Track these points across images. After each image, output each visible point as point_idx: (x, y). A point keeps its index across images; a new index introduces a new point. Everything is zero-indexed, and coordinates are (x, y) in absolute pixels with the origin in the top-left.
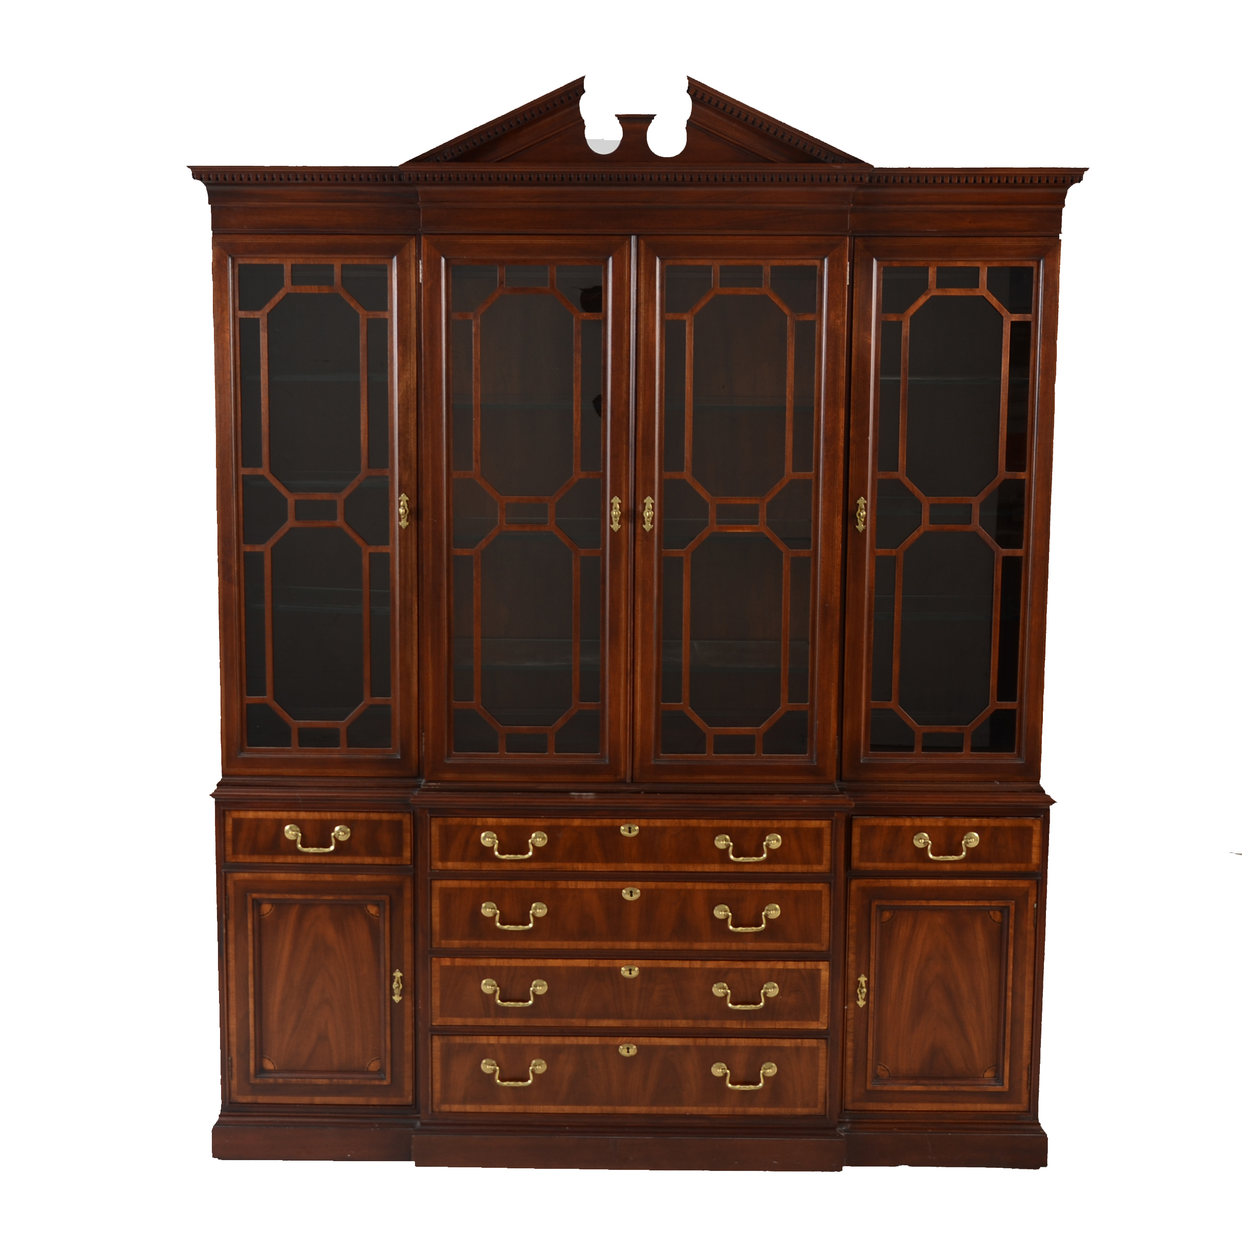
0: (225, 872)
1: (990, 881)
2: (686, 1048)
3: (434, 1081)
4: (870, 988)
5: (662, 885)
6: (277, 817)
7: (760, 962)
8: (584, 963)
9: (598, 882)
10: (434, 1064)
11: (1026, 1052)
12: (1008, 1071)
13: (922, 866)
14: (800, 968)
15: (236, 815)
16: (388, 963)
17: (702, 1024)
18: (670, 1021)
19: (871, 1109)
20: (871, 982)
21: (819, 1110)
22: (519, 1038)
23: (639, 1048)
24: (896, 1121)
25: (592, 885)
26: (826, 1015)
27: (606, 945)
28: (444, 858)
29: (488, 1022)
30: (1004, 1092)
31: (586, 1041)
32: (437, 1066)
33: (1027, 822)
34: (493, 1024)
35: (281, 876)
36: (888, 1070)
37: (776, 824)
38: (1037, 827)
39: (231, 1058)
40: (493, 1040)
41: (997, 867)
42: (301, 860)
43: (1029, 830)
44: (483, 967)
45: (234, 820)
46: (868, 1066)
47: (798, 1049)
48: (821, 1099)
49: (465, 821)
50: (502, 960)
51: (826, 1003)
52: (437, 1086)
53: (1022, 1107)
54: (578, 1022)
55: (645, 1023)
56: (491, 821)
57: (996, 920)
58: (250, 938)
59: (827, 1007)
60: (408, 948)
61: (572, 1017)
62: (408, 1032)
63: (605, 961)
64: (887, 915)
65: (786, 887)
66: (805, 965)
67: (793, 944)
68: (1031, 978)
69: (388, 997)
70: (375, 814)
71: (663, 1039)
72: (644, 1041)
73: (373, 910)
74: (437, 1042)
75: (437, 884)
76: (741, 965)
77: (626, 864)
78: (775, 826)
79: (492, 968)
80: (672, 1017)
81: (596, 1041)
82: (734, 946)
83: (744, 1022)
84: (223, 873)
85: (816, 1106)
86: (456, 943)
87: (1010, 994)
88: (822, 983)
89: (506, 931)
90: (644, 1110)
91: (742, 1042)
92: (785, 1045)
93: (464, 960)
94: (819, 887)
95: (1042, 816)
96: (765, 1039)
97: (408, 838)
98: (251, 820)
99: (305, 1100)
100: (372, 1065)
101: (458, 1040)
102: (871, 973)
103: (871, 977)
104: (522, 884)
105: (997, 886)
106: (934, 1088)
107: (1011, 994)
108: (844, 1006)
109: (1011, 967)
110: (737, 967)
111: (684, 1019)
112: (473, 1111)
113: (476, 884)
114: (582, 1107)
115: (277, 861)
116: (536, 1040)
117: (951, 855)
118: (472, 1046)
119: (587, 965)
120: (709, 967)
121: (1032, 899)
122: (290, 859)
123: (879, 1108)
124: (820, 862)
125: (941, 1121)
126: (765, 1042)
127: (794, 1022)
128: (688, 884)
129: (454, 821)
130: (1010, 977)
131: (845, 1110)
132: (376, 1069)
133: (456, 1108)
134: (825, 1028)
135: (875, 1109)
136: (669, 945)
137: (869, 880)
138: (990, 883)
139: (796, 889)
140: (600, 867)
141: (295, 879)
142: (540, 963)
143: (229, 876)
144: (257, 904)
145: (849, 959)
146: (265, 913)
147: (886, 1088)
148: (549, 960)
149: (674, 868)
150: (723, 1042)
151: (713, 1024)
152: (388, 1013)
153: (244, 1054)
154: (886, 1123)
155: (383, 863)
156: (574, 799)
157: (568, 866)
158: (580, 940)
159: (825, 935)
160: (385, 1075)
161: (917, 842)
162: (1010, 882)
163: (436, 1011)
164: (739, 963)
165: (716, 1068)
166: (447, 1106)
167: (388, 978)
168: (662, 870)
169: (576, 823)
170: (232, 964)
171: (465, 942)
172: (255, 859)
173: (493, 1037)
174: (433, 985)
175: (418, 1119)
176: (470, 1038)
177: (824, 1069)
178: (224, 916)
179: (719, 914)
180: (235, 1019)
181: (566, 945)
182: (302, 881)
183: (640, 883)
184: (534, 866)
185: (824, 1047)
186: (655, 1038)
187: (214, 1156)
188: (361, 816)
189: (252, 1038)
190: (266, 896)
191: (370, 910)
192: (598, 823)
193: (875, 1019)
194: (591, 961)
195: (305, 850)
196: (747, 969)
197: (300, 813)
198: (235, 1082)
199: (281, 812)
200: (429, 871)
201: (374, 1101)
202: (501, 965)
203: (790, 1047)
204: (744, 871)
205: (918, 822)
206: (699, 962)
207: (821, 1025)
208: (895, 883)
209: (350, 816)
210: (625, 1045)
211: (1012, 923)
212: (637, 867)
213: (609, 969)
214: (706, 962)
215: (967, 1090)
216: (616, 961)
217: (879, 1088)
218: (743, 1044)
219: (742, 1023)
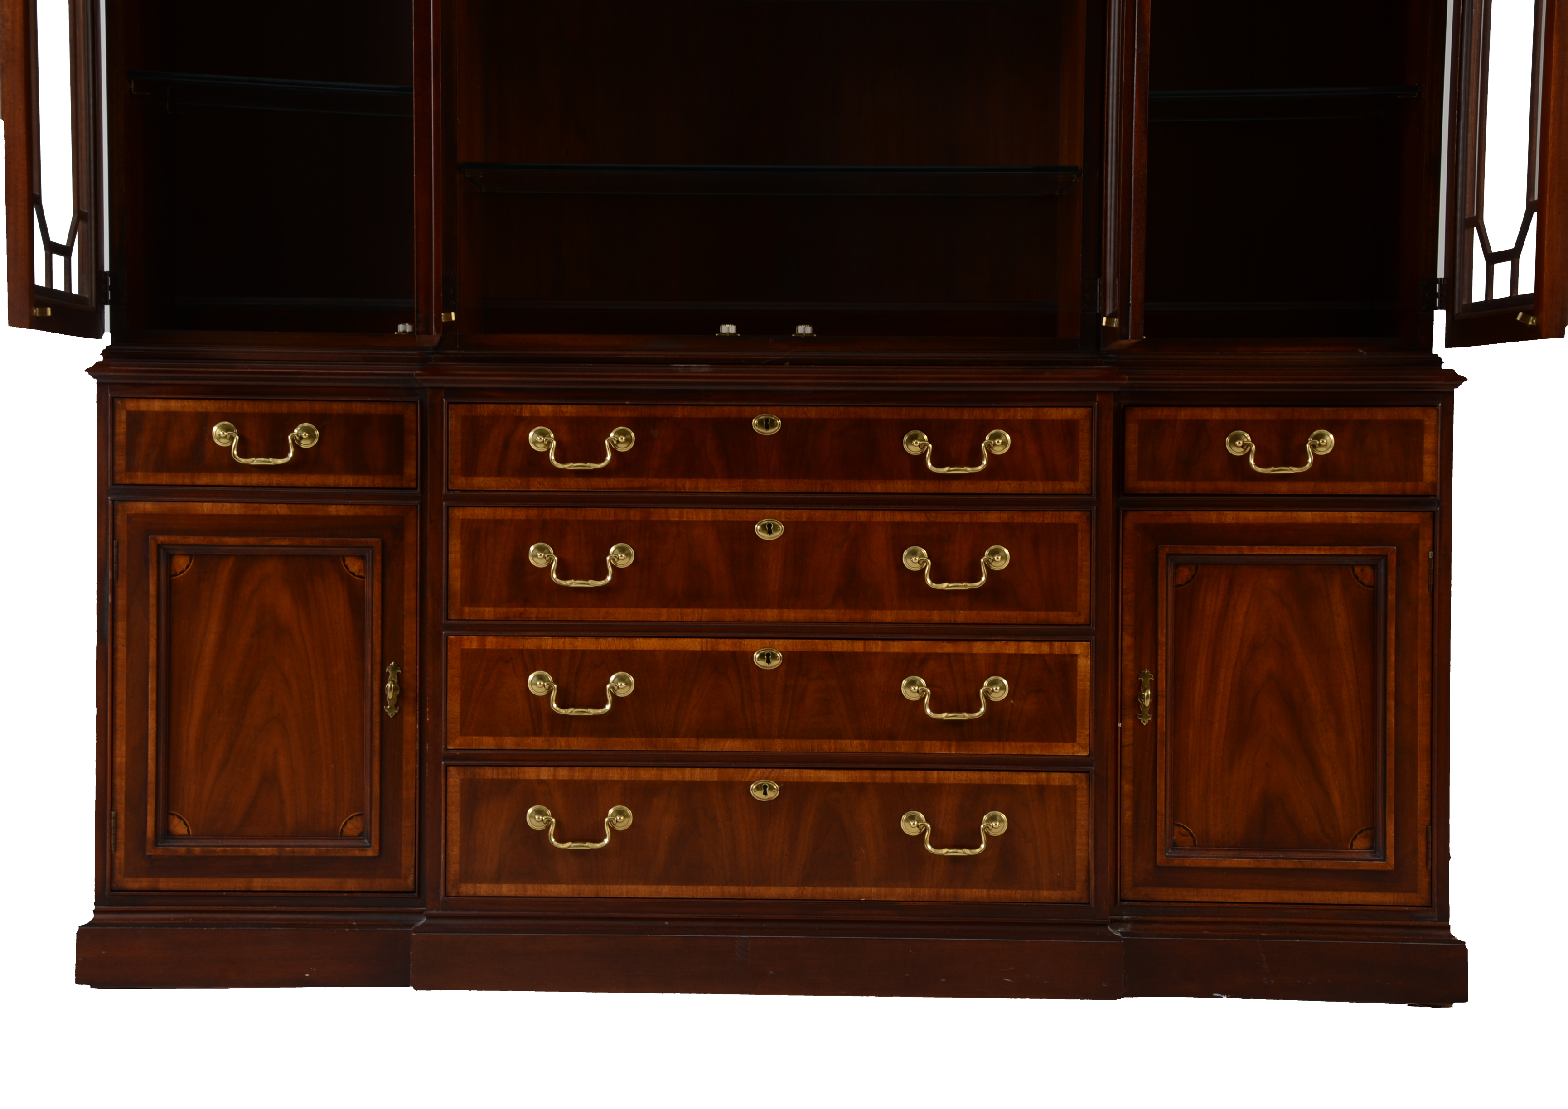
0: (113, 501)
1: (1354, 514)
2: (859, 787)
3: (449, 843)
4: (1159, 693)
5: (819, 515)
6: (200, 410)
7: (979, 643)
8: (693, 644)
9: (716, 511)
10: (449, 814)
11: (1422, 803)
12: (1393, 835)
13: (1239, 487)
14: (1042, 652)
15: (131, 405)
16: (378, 651)
17: (886, 747)
18: (832, 741)
19: (1165, 898)
20: (1159, 682)
21: (1076, 894)
22: (588, 770)
23: (785, 787)
24: (1207, 919)
25: (706, 514)
26: (1087, 732)
27: (729, 614)
28: (470, 470)
29: (538, 743)
30: (1388, 872)
31: (697, 774)
32: (454, 817)
33: (1415, 413)
34: (546, 748)
35: (206, 508)
36: (1191, 834)
37: (1002, 414)
38: (1430, 418)
39: (116, 814)
40: (545, 773)
41: (1365, 488)
42: (238, 479)
43: (1419, 426)
44: (531, 652)
45: (130, 414)
46: (1158, 824)
47: (1041, 789)
48: (1081, 876)
49: (503, 410)
50: (561, 640)
51: (1087, 712)
52: (455, 852)
53: (1417, 899)
54: (684, 744)
55: (792, 745)
56: (546, 410)
57: (1366, 581)
58: (153, 610)
59: (1087, 719)
60: (410, 627)
61: (674, 734)
62: (410, 766)
63: (728, 641)
64: (1185, 573)
65: (1018, 518)
66: (1051, 647)
67: (1030, 613)
68: (1428, 677)
69: (377, 707)
70: (359, 405)
71: (823, 772)
72: (792, 775)
73: (354, 566)
74: (455, 777)
75: (459, 514)
76: (948, 648)
77: (761, 481)
78: (1001, 418)
79: (545, 652)
80: (836, 735)
81: (713, 775)
82: (936, 616)
83: (954, 743)
84: (110, 502)
85: (1073, 888)
86: (488, 612)
87: (1391, 703)
88: (1078, 678)
89: (567, 588)
90: (791, 892)
91: (951, 777)
92: (1021, 783)
93: (500, 639)
94: (1071, 517)
95: (1440, 405)
96: (988, 773)
97: (412, 443)
98: (157, 414)
99: (239, 883)
100: (349, 825)
101: (489, 773)
102: (1159, 667)
103: (1159, 675)
104: (594, 514)
105: (1366, 522)
106: (1269, 864)
107: (1393, 703)
108: (1117, 723)
109: (1393, 658)
110: (940, 651)
111: (856, 738)
112: (513, 894)
113: (521, 514)
114: (690, 888)
115: (198, 482)
116: (614, 774)
117: (1287, 465)
118: (513, 783)
119: (699, 648)
120: (896, 650)
121: (1425, 544)
122: (220, 479)
123: (1179, 898)
124: (1073, 476)
125: (1283, 920)
126: (988, 777)
127: (1035, 744)
128: (860, 512)
129: (485, 410)
130: (1392, 674)
131: (1122, 900)
132: (355, 833)
133: (484, 889)
134: (1086, 754)
135: (1172, 898)
136: (831, 615)
137: (1154, 513)
138: (1354, 517)
139: (1035, 521)
140: (721, 486)
141: (228, 513)
142: (623, 644)
143: (120, 506)
144: (167, 554)
145: (1125, 643)
146: (179, 571)
147: (1188, 863)
148: (638, 640)
149: (838, 486)
150: (918, 776)
151: (904, 747)
152: (377, 734)
153: (136, 807)
154: (1191, 923)
155: (371, 485)
156: (679, 372)
157: (668, 484)
158: (688, 607)
159: (1084, 598)
160: (370, 841)
161: (1234, 448)
162: (1387, 515)
163: (454, 726)
164: (945, 644)
165: (907, 820)
166: (470, 886)
167: (377, 676)
168: (819, 490)
169: (680, 412)
170: (121, 655)
171: (502, 611)
172: (164, 478)
173: (546, 769)
174: (449, 682)
175: (421, 913)
176: (509, 770)
177: (1084, 823)
178: (110, 573)
179: (911, 563)
180: (124, 748)
181: (665, 614)
182: (239, 515)
183: (783, 512)
184: (613, 483)
185: (1085, 786)
186: (809, 771)
187: (80, 980)
188: (337, 408)
189: (151, 778)
190: (179, 539)
191: (349, 566)
192: (716, 412)
193: (1169, 744)
194: (704, 640)
195: (243, 461)
196: (959, 656)
197: (238, 404)
198: (120, 854)
199: (207, 402)
200: (444, 491)
201: (351, 884)
202: (561, 648)
203: (1030, 786)
204: (952, 491)
205: (1233, 413)
206: (880, 642)
207: (1079, 749)
208: (1197, 517)
209: (318, 407)
210: (760, 782)
211: (1392, 583)
212: (778, 485)
213: (733, 654)
214: (891, 643)
215: (1325, 867)
216: (746, 641)
217: (1177, 862)
218: (952, 781)
219: (950, 746)
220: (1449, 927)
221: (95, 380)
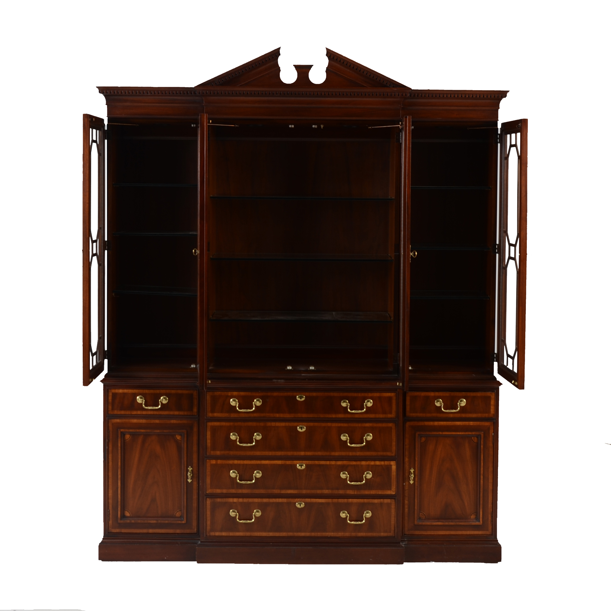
0: (108, 419)
1: (472, 422)
2: (328, 504)
3: (207, 521)
4: (416, 475)
5: (316, 424)
6: (133, 392)
7: (363, 462)
8: (279, 462)
9: (286, 423)
10: (207, 512)
11: (490, 505)
12: (482, 515)
13: (439, 415)
14: (382, 464)
15: (113, 391)
16: (185, 463)
17: (336, 492)
18: (320, 490)
19: (417, 534)
20: (416, 471)
21: (391, 534)
22: (248, 499)
23: (306, 504)
24: (429, 540)
25: (283, 424)
26: (395, 487)
27: (290, 453)
28: (213, 411)
29: (233, 491)
30: (480, 525)
31: (280, 500)
32: (208, 513)
33: (488, 394)
34: (235, 492)
35: (135, 421)
36: (425, 515)
37: (370, 395)
38: (493, 396)
39: (109, 510)
40: (235, 500)
41: (474, 415)
42: (144, 413)
43: (489, 398)
44: (231, 464)
45: (113, 393)
46: (415, 512)
47: (381, 504)
48: (393, 528)
49: (223, 393)
50: (240, 461)
51: (395, 482)
52: (209, 523)
53: (489, 532)
54: (276, 491)
55: (308, 492)
56: (235, 393)
57: (475, 441)
58: (119, 451)
59: (395, 483)
60: (195, 456)
61: (273, 489)
62: (195, 497)
63: (289, 461)
64: (423, 439)
65: (375, 425)
66: (384, 463)
67: (378, 453)
68: (492, 469)
69: (185, 480)
70: (180, 391)
71: (317, 499)
72: (308, 500)
73: (178, 437)
74: (209, 501)
75: (210, 424)
76: (354, 463)
77: (299, 414)
79: (235, 464)
80: (321, 488)
81: (285, 500)
82: (351, 454)
83: (356, 491)
84: (107, 419)
85: (390, 532)
86: (218, 453)
87: (482, 477)
88: (392, 471)
89: (242, 446)
90: (308, 534)
91: (355, 501)
92: (375, 502)
93: (222, 461)
94: (390, 425)
95: (495, 391)
96: (366, 499)
97: (196, 402)
98: (121, 393)
99: (145, 531)
100: (177, 514)
101: (219, 500)
102: (416, 467)
103: (416, 469)
104: (250, 424)
105: (475, 425)
106: (447, 523)
108: (403, 483)
109: (482, 464)
110: (352, 464)
111: (327, 490)
112: (225, 535)
113: (227, 424)
114: (278, 533)
115: (133, 413)
116: (256, 500)
117: (452, 409)
118: (225, 503)
119: (281, 463)
120: (339, 464)
121: (491, 431)
122: (139, 412)
123: (421, 534)
124: (391, 413)
125: (451, 539)
126: (366, 501)
127: (379, 491)
128: (329, 423)
129: (217, 393)
130: (482, 469)
131: (405, 534)
132: (179, 516)
133: (217, 534)
134: (394, 494)
135: (419, 534)
136: (320, 453)
137: (414, 422)
138: (471, 423)
139: (380, 426)
140: (287, 416)
141: (141, 422)
142: (258, 462)
143: (110, 421)
144: (123, 434)
145: (406, 460)
146: (127, 439)
147: (424, 523)
148: (263, 461)
149: (322, 416)
150: (345, 500)
151: (341, 492)
152: (185, 488)
153: (115, 509)
154: (424, 541)
155: (183, 414)
156: (275, 383)
157: (272, 415)
158: (277, 451)
159: (394, 448)
160: (183, 519)
161: (437, 404)
162: (481, 423)
163: (208, 486)
164: (353, 462)
165: (342, 513)
166: (213, 533)
167: (185, 470)
168: (316, 417)
169: (275, 394)
170: (110, 464)
171: (223, 452)
172: (123, 412)
173: (236, 499)
174: (207, 473)
175: (199, 540)
176: (225, 499)
177: (394, 514)
178: (107, 440)
179: (343, 438)
180: (111, 491)
181: (270, 453)
182: (145, 423)
183: (306, 423)
184: (255, 415)
185: (394, 503)
186: (313, 499)
187: (99, 559)
188: (173, 392)
189: (119, 500)
190: (127, 430)
191: (177, 437)
192: (286, 394)
193: (418, 489)
194: (282, 461)
195: (146, 408)
196: (357, 465)
197: (144, 390)
198: (110, 522)
199: (135, 390)
200: (205, 418)
201: (178, 531)
202: (240, 463)
203: (378, 503)
204: (355, 417)
205: (437, 394)
206: (334, 462)
207: (392, 492)
208: (427, 423)
209: (168, 391)
210: (299, 502)
211: (482, 443)
212: (304, 416)
213: (291, 465)
214: (337, 462)
215: (463, 524)
216: (295, 461)
217: (420, 523)
218: (355, 502)
219: (355, 491)
220: (497, 541)
221: (103, 384)
